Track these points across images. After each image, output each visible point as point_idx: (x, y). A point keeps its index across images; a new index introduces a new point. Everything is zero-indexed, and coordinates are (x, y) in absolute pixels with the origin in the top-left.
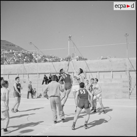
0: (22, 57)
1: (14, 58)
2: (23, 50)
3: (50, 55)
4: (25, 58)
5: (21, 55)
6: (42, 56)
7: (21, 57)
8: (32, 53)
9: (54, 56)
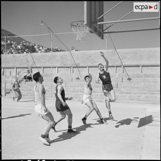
0: (22, 49)
1: (12, 50)
2: (23, 41)
3: (56, 48)
4: (26, 50)
5: (21, 47)
6: (46, 49)
7: (20, 50)
8: (35, 45)
9: (60, 49)
